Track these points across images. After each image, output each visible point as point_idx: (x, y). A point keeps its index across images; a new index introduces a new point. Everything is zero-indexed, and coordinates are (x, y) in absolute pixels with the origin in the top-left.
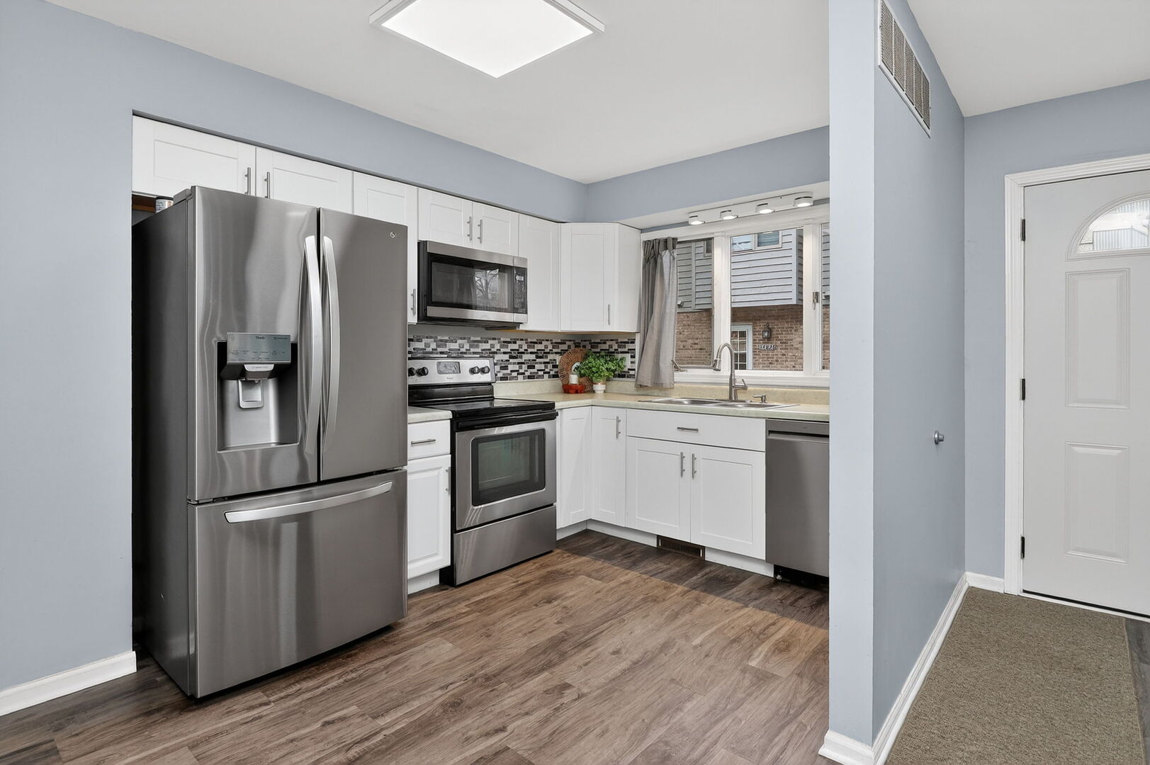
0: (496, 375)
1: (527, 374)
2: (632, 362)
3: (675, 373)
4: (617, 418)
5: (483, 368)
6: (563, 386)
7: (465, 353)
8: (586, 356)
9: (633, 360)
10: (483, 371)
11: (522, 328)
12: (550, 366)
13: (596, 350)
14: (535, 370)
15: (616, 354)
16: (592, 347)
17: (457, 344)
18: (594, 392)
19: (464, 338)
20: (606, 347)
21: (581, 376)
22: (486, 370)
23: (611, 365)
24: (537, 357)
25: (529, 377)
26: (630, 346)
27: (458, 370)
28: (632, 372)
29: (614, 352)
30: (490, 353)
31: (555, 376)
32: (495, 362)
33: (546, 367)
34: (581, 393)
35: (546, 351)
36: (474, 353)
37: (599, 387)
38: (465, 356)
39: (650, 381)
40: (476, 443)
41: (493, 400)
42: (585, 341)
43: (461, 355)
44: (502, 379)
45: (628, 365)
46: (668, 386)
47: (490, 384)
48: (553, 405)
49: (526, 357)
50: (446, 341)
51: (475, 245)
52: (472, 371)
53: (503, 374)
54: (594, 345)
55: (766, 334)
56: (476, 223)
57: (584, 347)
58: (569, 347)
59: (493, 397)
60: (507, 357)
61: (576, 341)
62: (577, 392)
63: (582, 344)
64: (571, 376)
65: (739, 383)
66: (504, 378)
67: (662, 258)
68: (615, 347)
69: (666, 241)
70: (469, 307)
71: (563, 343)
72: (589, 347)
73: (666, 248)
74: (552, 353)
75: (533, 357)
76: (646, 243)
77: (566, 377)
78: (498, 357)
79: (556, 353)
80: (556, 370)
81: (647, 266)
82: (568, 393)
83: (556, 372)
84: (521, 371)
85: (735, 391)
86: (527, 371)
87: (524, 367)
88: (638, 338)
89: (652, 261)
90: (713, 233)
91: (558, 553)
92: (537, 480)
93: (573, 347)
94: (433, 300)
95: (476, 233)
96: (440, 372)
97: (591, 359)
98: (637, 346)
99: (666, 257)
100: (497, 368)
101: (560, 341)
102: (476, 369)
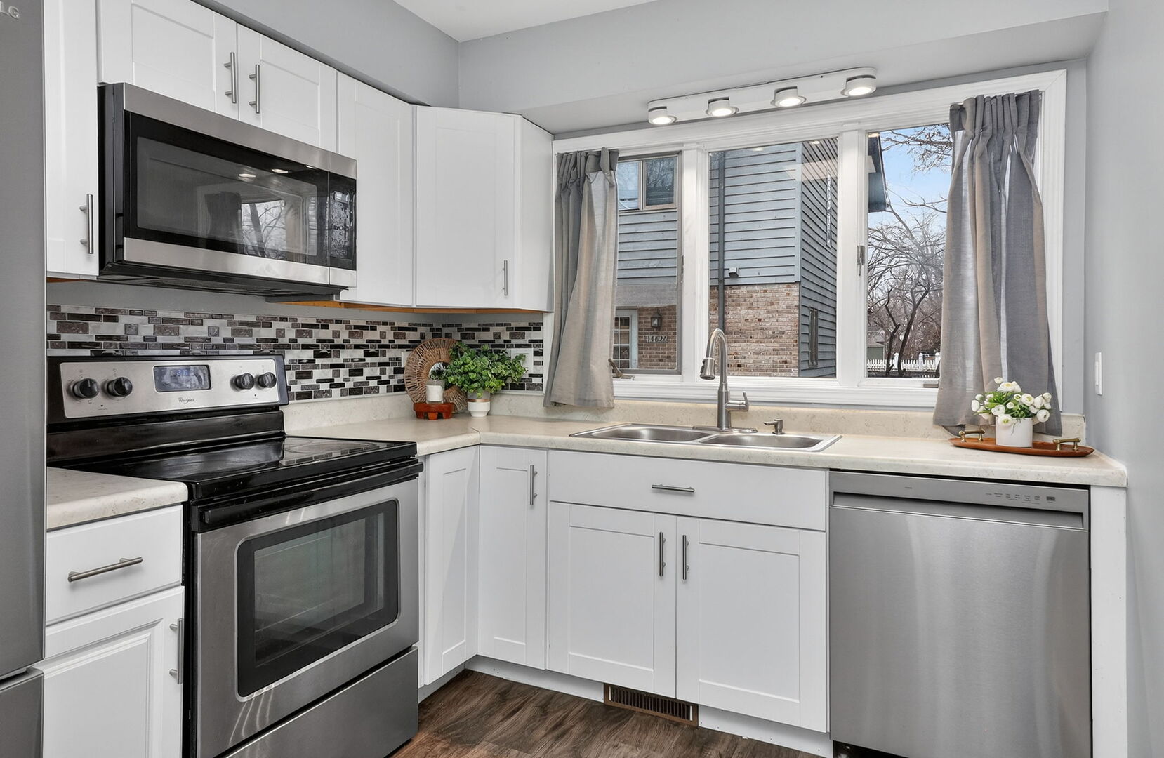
0: (289, 388)
1: (349, 385)
2: (536, 363)
3: (616, 382)
4: (532, 467)
5: (262, 376)
6: (415, 404)
7: (223, 347)
8: (457, 353)
9: (538, 358)
10: (260, 382)
11: (344, 296)
12: (389, 370)
13: (471, 342)
14: (362, 379)
15: (508, 350)
16: (464, 336)
17: (204, 328)
18: (470, 414)
19: (220, 317)
20: (488, 336)
21: (448, 386)
22: (268, 380)
23: (501, 369)
24: (367, 354)
25: (353, 392)
26: (534, 335)
27: (206, 381)
28: (536, 381)
29: (503, 346)
30: (275, 347)
31: (399, 388)
32: (287, 363)
33: (383, 372)
34: (448, 417)
35: (382, 343)
36: (242, 347)
37: (479, 407)
38: (222, 352)
39: (572, 396)
40: (247, 551)
41: (283, 440)
42: (450, 326)
43: (213, 350)
44: (300, 396)
45: (529, 366)
46: (606, 406)
47: (275, 408)
48: (412, 447)
49: (346, 354)
50: (178, 321)
51: (245, 115)
52: (238, 383)
53: (303, 387)
54: (467, 333)
55: (656, 322)
56: (245, 69)
57: (448, 335)
58: (423, 336)
59: (284, 433)
60: (309, 354)
61: (435, 326)
62: (440, 417)
63: (446, 330)
64: (430, 387)
65: (735, 399)
66: (305, 395)
67: (590, 184)
68: (506, 336)
69: (598, 155)
70: (232, 247)
71: (412, 329)
72: (457, 336)
73: (598, 168)
74: (394, 347)
75: (359, 353)
76: (562, 158)
77: (418, 389)
78: (291, 355)
79: (401, 346)
80: (400, 376)
81: (564, 200)
82: (427, 418)
83: (399, 381)
84: (337, 380)
85: (728, 413)
86: (348, 380)
87: (344, 373)
88: (549, 323)
89: (573, 189)
90: (682, 144)
91: (421, 744)
92: (380, 605)
93: (429, 336)
94: (140, 225)
95: (247, 90)
96: (162, 387)
97: (466, 357)
98: (547, 334)
99: (597, 184)
100: (290, 375)
101: (407, 326)
102: (247, 381)
